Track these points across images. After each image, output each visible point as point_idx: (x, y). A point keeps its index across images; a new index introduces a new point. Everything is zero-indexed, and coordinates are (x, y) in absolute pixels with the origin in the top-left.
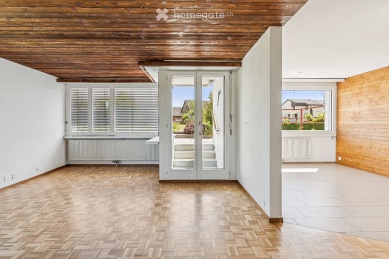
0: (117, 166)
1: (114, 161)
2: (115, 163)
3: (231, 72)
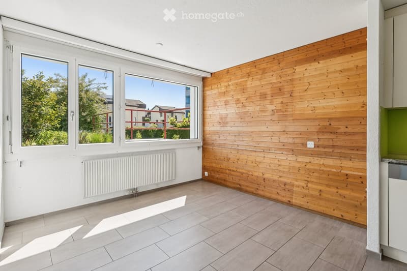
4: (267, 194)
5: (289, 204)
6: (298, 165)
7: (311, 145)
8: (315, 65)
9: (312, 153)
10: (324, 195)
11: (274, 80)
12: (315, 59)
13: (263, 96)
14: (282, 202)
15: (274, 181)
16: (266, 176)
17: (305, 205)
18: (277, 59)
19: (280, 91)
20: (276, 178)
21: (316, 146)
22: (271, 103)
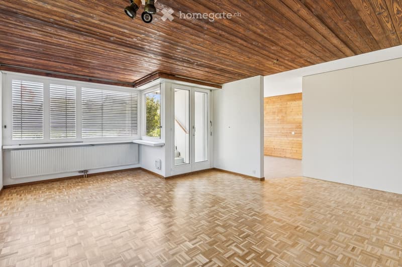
0: (85, 177)
1: (82, 172)
2: (83, 174)
3: (211, 90)
4: (276, 155)
5: (285, 157)
6: (288, 141)
7: (293, 133)
8: (295, 102)
9: (294, 136)
10: (298, 152)
11: (278, 106)
12: (294, 100)
13: (274, 113)
14: (282, 157)
15: (279, 149)
16: (275, 147)
17: (291, 157)
18: (280, 97)
19: (281, 111)
20: (279, 147)
21: (295, 133)
22: (278, 116)
